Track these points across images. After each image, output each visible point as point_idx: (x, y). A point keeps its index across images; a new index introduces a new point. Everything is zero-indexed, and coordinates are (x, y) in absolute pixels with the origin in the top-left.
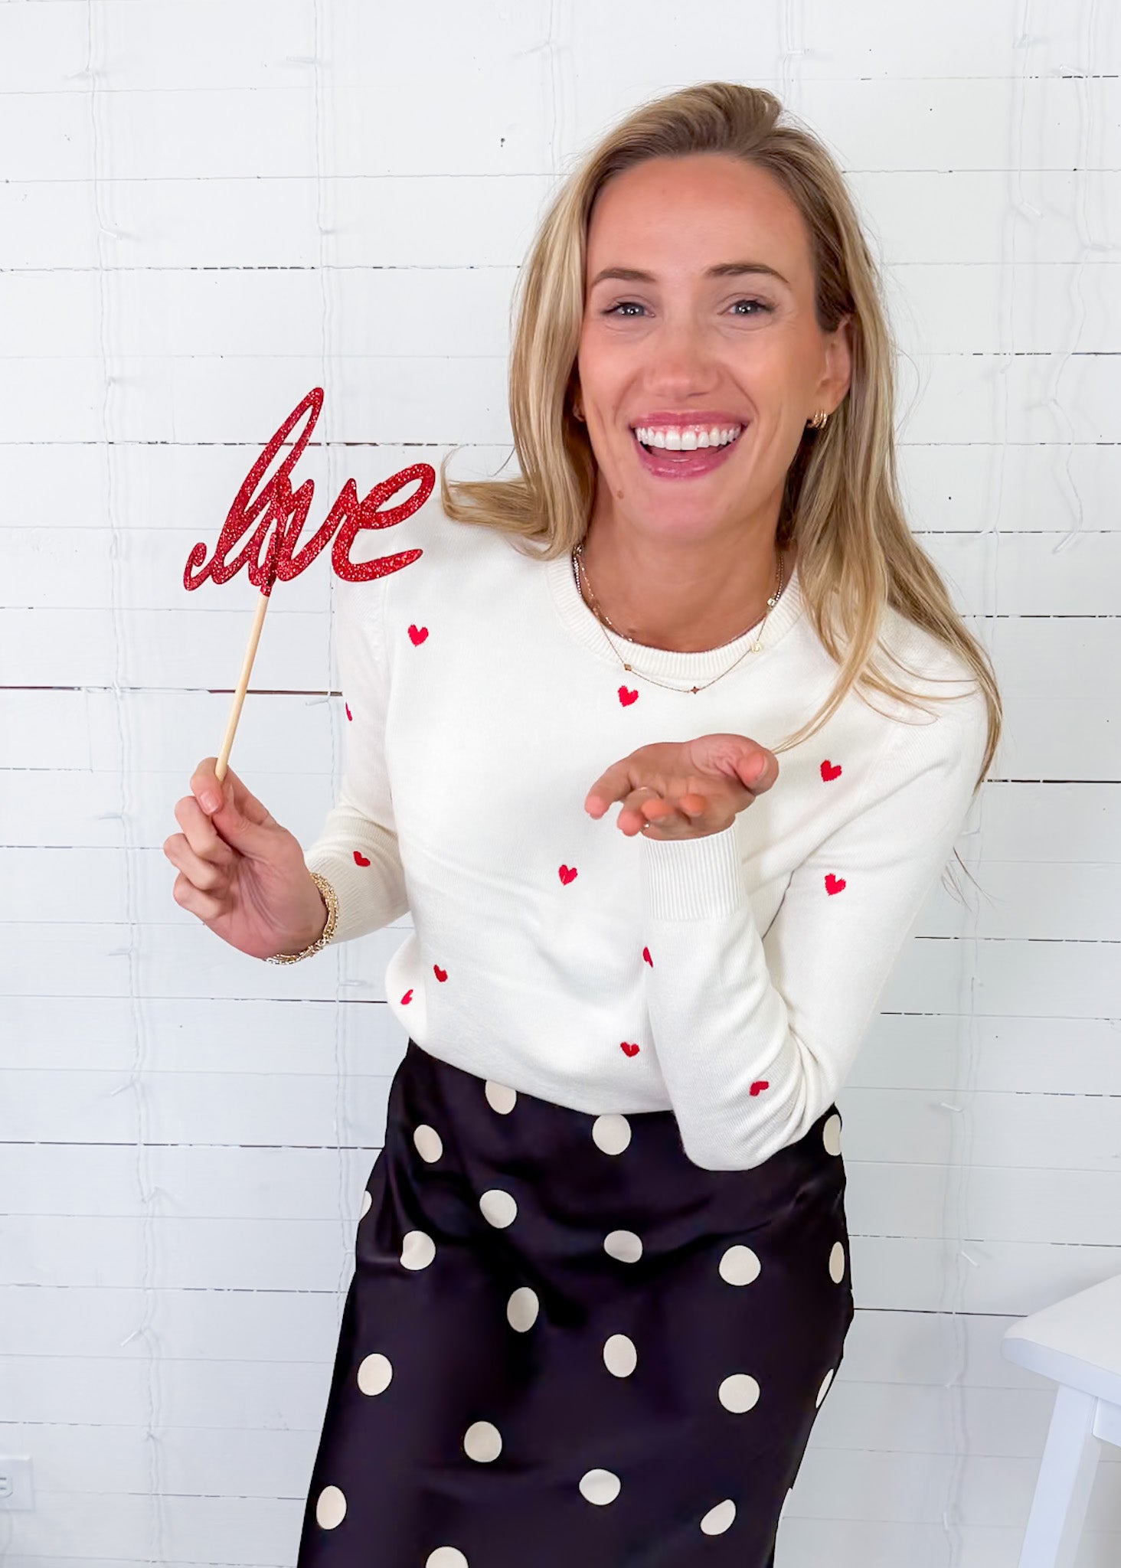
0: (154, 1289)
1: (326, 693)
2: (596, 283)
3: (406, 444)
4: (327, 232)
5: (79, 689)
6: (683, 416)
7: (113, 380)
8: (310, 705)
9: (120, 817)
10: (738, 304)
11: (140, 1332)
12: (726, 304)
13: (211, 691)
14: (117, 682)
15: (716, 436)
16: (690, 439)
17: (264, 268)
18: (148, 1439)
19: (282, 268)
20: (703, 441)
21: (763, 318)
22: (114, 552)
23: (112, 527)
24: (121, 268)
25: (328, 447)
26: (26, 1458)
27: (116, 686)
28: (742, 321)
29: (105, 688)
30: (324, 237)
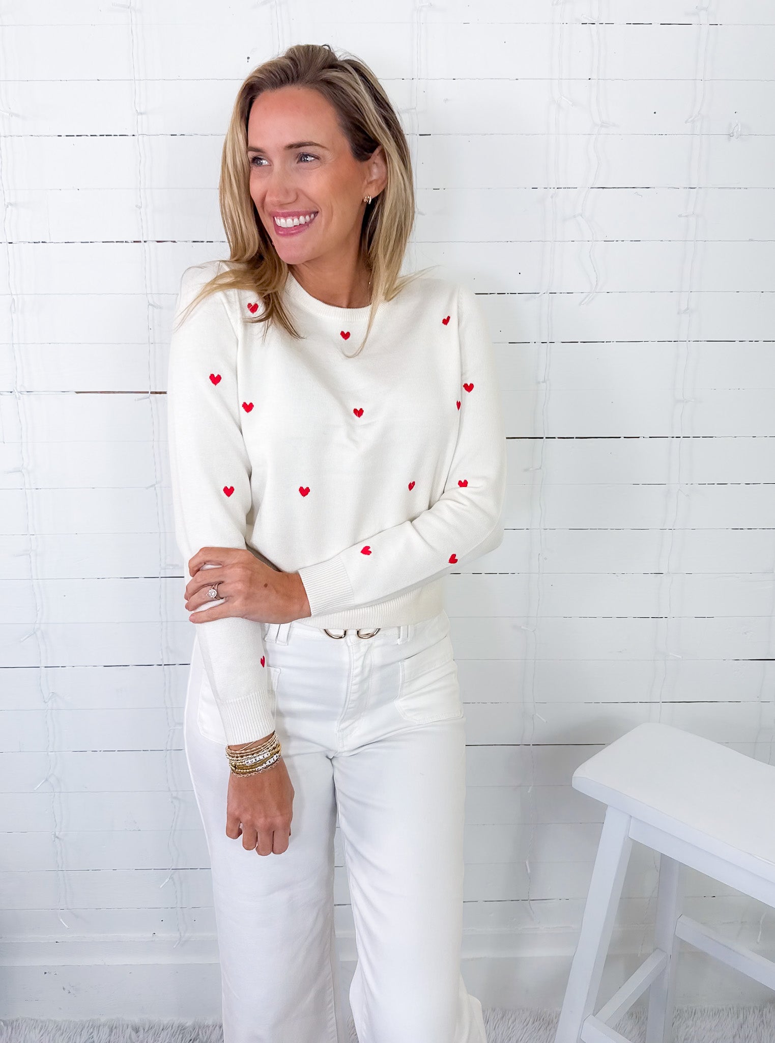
0: (55, 752)
1: (148, 392)
3: (194, 242)
4: (141, 114)
7: (11, 204)
8: (138, 401)
9: (21, 471)
11: (47, 780)
13: (77, 392)
14: (16, 389)
17: (103, 135)
18: (55, 839)
19: (114, 135)
20: (296, 222)
22: (13, 309)
23: (12, 294)
24: (14, 136)
25: (145, 243)
27: (15, 391)
29: (11, 392)
30: (140, 117)
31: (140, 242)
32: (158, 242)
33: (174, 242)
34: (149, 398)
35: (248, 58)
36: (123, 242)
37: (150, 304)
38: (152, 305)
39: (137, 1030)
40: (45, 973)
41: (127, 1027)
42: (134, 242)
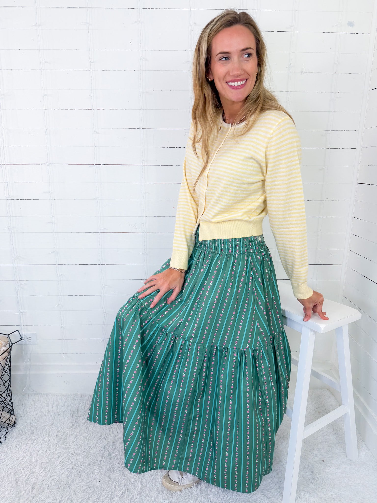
0: (61, 296)
2: (217, 55)
5: (40, 164)
7: (45, 95)
9: (49, 192)
11: (58, 305)
13: (69, 164)
14: (47, 163)
17: (78, 70)
18: (62, 328)
19: (82, 70)
22: (46, 133)
23: (46, 128)
24: (46, 70)
26: (35, 333)
29: (45, 164)
30: (91, 63)
31: (92, 109)
32: (98, 109)
33: (104, 109)
34: (94, 166)
35: (130, 42)
36: (85, 109)
37: (95, 132)
40: (58, 376)
41: (87, 395)
42: (89, 109)
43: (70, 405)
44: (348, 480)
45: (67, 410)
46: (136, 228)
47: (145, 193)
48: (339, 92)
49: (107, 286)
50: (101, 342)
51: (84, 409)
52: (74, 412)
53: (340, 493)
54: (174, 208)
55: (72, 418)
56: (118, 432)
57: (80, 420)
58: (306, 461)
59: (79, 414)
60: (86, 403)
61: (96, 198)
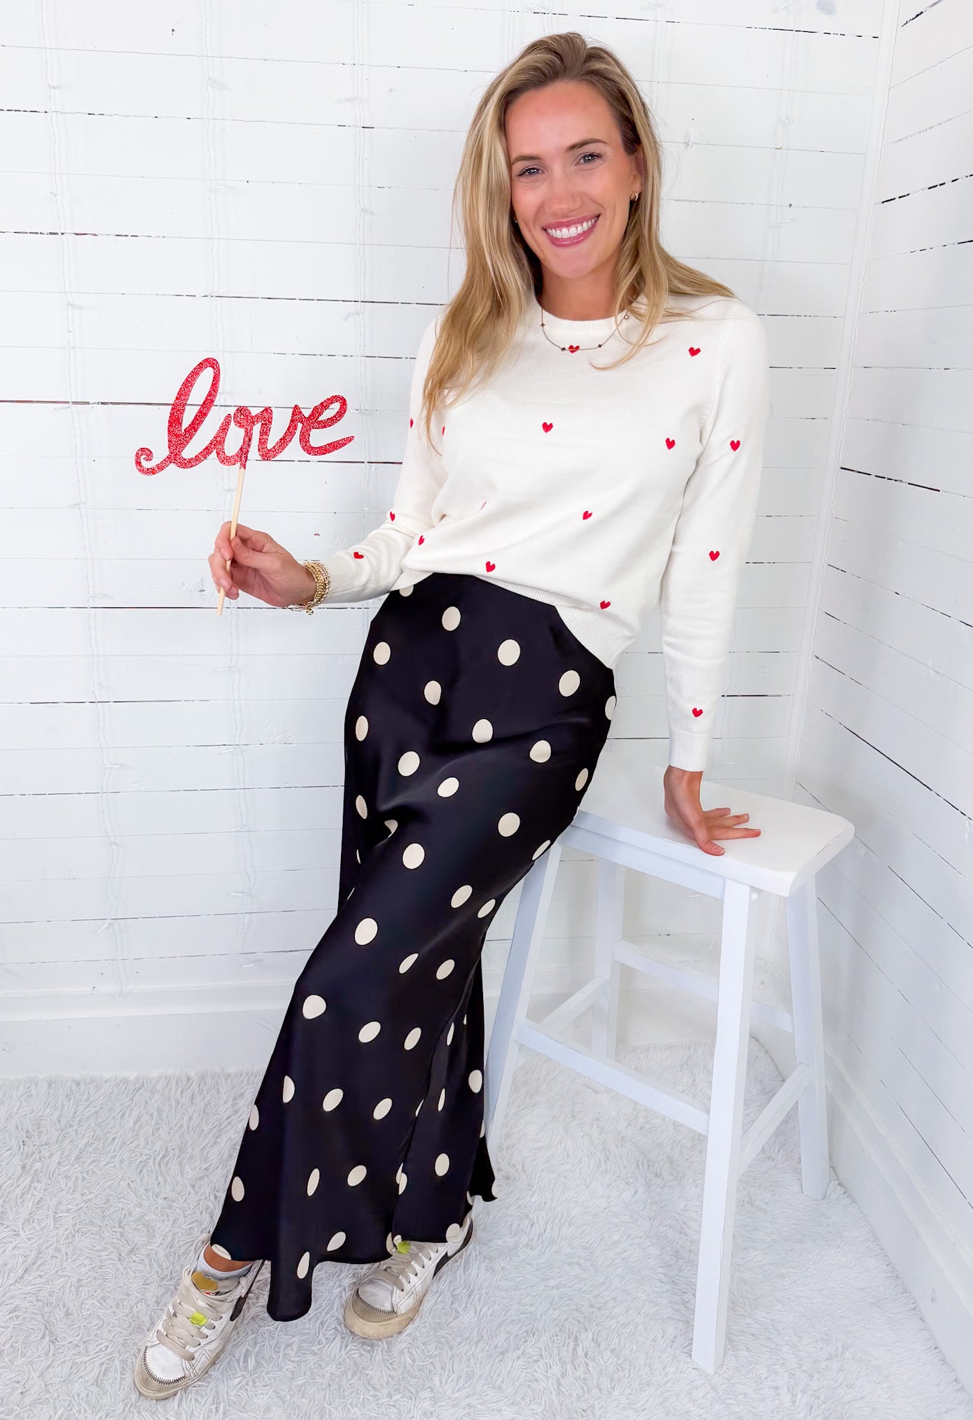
1: (69, 402)
2: (514, 164)
4: (54, 88)
6: (568, 222)
10: (584, 157)
12: (578, 159)
15: (586, 226)
16: (573, 231)
17: (11, 110)
19: (24, 111)
20: (580, 229)
21: (598, 162)
25: (62, 236)
28: (588, 166)
32: (76, 234)
33: (96, 235)
34: (70, 407)
35: (173, 30)
36: (37, 233)
37: (69, 303)
38: (71, 305)
39: (78, 1084)
41: (67, 1081)
42: (50, 233)
43: (16, 1113)
44: (794, 1282)
45: (8, 1128)
46: (201, 593)
47: (229, 490)
48: (790, 205)
49: (117, 765)
50: (108, 928)
51: (59, 1121)
52: (27, 1132)
53: (772, 1320)
54: (318, 535)
55: (23, 1150)
56: (159, 1184)
57: (46, 1156)
58: (686, 1237)
59: (44, 1138)
60: (63, 1105)
61: (78, 505)
